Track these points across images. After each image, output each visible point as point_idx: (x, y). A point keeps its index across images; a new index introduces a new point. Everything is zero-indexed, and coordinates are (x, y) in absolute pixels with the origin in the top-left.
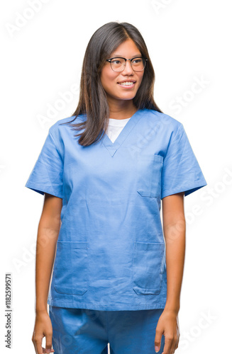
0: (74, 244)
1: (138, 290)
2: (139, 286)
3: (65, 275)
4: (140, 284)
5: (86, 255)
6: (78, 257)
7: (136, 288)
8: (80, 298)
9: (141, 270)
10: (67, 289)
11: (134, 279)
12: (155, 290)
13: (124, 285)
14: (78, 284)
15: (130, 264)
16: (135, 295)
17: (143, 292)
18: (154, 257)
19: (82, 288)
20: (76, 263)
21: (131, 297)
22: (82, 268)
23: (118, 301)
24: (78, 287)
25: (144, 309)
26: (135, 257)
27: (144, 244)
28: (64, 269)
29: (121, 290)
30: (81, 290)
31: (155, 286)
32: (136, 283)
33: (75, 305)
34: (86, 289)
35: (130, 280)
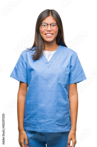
0: (32, 104)
1: (58, 124)
2: (59, 122)
3: (28, 117)
4: (59, 121)
5: (37, 109)
6: (34, 110)
7: (57, 123)
8: (34, 127)
9: (60, 115)
10: (29, 123)
11: (57, 120)
12: (66, 123)
13: (52, 122)
14: (33, 121)
15: (55, 113)
16: (57, 126)
17: (61, 125)
18: (65, 110)
19: (35, 122)
20: (33, 112)
21: (55, 127)
22: (35, 114)
23: (50, 129)
24: (33, 122)
25: (61, 132)
26: (57, 110)
27: (61, 105)
28: (28, 115)
29: (51, 124)
30: (34, 123)
31: (66, 122)
32: (57, 121)
33: (32, 130)
34: (36, 123)
35: (55, 120)
